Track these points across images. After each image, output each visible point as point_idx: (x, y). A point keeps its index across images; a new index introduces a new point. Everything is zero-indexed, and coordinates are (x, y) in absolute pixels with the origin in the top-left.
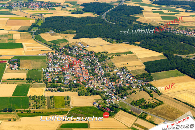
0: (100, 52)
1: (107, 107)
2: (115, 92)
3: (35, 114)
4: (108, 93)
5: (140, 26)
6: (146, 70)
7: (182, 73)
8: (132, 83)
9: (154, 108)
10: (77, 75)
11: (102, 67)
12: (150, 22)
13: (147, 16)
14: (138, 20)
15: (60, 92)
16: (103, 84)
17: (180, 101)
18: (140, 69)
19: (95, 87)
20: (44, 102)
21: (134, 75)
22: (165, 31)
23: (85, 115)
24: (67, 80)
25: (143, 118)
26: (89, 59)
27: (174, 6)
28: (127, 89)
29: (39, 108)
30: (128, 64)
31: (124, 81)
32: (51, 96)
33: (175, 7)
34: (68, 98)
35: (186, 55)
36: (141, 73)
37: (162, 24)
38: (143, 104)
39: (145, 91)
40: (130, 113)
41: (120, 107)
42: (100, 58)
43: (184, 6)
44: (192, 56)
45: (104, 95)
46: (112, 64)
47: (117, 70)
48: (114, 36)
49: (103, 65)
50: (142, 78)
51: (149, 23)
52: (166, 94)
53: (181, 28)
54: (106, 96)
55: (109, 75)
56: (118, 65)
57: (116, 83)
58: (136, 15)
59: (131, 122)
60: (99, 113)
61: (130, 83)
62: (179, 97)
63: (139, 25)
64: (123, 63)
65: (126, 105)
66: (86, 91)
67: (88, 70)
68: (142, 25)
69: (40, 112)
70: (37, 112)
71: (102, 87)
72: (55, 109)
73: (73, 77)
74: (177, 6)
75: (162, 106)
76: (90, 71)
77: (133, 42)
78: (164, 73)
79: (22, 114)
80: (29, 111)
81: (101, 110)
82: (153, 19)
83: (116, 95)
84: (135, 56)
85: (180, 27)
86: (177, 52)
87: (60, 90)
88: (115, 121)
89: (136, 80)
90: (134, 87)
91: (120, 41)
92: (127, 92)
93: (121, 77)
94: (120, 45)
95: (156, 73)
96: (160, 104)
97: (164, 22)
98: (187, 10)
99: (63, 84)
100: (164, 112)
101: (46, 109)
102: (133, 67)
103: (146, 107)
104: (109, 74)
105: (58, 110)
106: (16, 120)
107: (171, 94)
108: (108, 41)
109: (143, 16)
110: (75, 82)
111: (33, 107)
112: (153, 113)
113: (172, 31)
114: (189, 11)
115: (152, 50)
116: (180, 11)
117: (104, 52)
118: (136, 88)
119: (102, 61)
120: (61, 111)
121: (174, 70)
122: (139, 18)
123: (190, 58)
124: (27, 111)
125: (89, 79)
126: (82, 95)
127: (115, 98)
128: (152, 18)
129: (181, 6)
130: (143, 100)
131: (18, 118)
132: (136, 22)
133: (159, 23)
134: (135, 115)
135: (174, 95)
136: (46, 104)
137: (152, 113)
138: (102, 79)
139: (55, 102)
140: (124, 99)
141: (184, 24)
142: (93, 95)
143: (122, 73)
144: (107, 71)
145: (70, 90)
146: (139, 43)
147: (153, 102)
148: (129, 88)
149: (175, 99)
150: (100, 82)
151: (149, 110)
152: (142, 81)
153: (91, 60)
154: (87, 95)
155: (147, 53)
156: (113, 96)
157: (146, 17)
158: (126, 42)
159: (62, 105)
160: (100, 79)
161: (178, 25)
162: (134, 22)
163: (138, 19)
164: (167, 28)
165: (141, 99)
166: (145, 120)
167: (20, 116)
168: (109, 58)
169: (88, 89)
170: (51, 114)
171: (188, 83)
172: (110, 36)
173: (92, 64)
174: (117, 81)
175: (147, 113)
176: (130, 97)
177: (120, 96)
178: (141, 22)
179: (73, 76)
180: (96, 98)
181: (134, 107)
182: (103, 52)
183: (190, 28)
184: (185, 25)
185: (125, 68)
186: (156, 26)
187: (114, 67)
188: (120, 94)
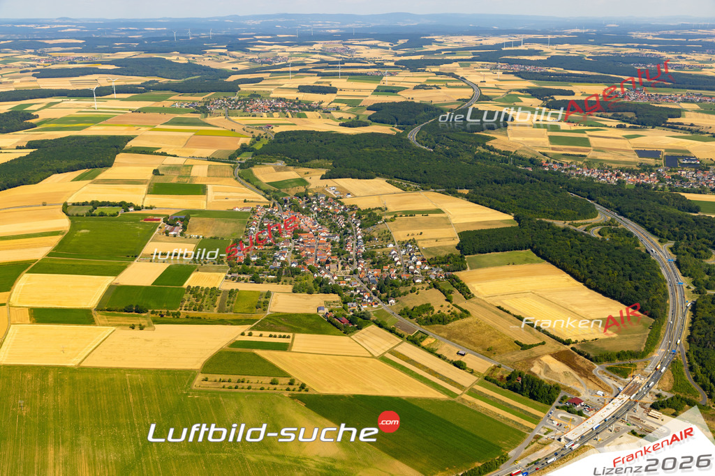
0: (369, 209)
1: (344, 316)
2: (374, 289)
3: (189, 320)
4: (358, 291)
5: (493, 156)
6: (458, 247)
7: (539, 258)
8: (416, 273)
9: (447, 324)
10: (304, 252)
11: (363, 239)
12: (517, 149)
13: (515, 135)
14: (489, 144)
15: (255, 282)
16: (355, 272)
17: (508, 312)
18: (446, 246)
19: (336, 278)
20: (214, 300)
21: (427, 257)
22: (547, 169)
23: (292, 327)
24: (278, 261)
25: (415, 342)
26: (342, 222)
27: (597, 113)
28: (402, 285)
29: (200, 309)
30: (421, 233)
31: (402, 268)
32: (232, 290)
33: (597, 116)
34: (268, 295)
35: (568, 222)
36: (444, 254)
37: (545, 154)
38: (425, 315)
39: (440, 290)
40: (391, 331)
41: (373, 318)
42: (365, 219)
43: (619, 113)
44: (582, 224)
45: (347, 294)
46: (387, 234)
47: (394, 245)
48: (415, 176)
49: (367, 235)
50: (443, 263)
51: (513, 151)
52: (482, 298)
53: (590, 164)
54: (352, 295)
55: (372, 255)
56: (400, 235)
57: (382, 271)
58: (490, 131)
59: (383, 347)
60: (322, 326)
61: (413, 273)
62: (509, 304)
63: (490, 154)
64: (410, 232)
65: (388, 315)
66: (312, 285)
67: (332, 244)
68: (497, 154)
69: (200, 318)
70: (192, 318)
71: (349, 279)
72: (232, 313)
73: (295, 256)
74: (604, 114)
75: (465, 320)
76: (337, 246)
77: (453, 189)
78: (497, 256)
79: (162, 319)
80: (178, 314)
81: (329, 321)
82: (528, 142)
83: (375, 295)
84: (447, 218)
85: (587, 162)
86: (549, 213)
87: (255, 280)
88: (350, 342)
89: (427, 268)
90: (417, 281)
91: (425, 188)
92: (400, 289)
93: (396, 259)
94: (423, 194)
95: (478, 255)
96: (462, 317)
97: (553, 149)
98: (623, 124)
99: (267, 267)
100: (465, 332)
101: (214, 313)
102: (432, 241)
103: (430, 321)
104: (373, 252)
105: (239, 316)
106: (145, 329)
107: (494, 299)
108: (398, 186)
109: (507, 135)
110: (294, 265)
111: (188, 308)
112: (442, 334)
113: (566, 170)
114: (628, 125)
115: (490, 207)
116: (606, 126)
117: (380, 208)
118: (423, 283)
119: (368, 226)
120: (243, 318)
121: (523, 251)
122: (495, 138)
123: (577, 229)
124: (173, 314)
125: (328, 262)
126: (301, 292)
127: (369, 301)
128: (526, 139)
129: (613, 115)
130: (428, 308)
131: (149, 325)
132: (484, 146)
133: (538, 150)
134: (401, 336)
135: (500, 301)
136: (217, 303)
137: (440, 334)
138: (356, 263)
139: (238, 300)
140: (390, 305)
141: (600, 156)
142: (325, 293)
143: (403, 252)
144: (372, 247)
145: (277, 281)
146: (466, 192)
147: (449, 311)
148: (406, 283)
149: (499, 308)
150: (349, 269)
151: (434, 329)
152: (441, 270)
153: (345, 223)
154: (310, 292)
155: (477, 213)
156: (366, 297)
157: (513, 136)
158: (439, 189)
159: (249, 308)
160: (352, 263)
161: (585, 156)
162: (480, 148)
163: (492, 141)
164: (554, 163)
165: (423, 305)
166: (419, 346)
167: (156, 322)
168: (386, 221)
169: (316, 281)
170: (223, 322)
171: (545, 277)
172: (405, 175)
173: (346, 233)
174: (385, 269)
175: (428, 333)
176: (403, 301)
177: (382, 298)
178: (496, 147)
179: (296, 254)
180: (328, 300)
181: (406, 321)
182: (376, 209)
183: (613, 165)
184: (603, 158)
185: (413, 242)
186: (529, 156)
187: (389, 238)
188: (385, 294)
